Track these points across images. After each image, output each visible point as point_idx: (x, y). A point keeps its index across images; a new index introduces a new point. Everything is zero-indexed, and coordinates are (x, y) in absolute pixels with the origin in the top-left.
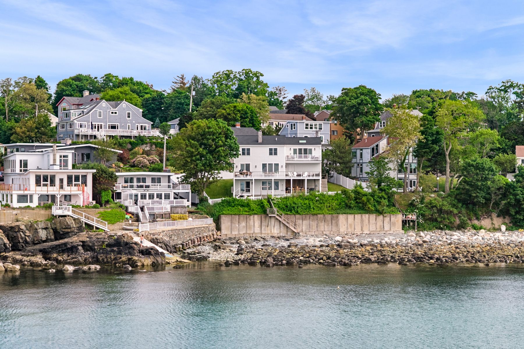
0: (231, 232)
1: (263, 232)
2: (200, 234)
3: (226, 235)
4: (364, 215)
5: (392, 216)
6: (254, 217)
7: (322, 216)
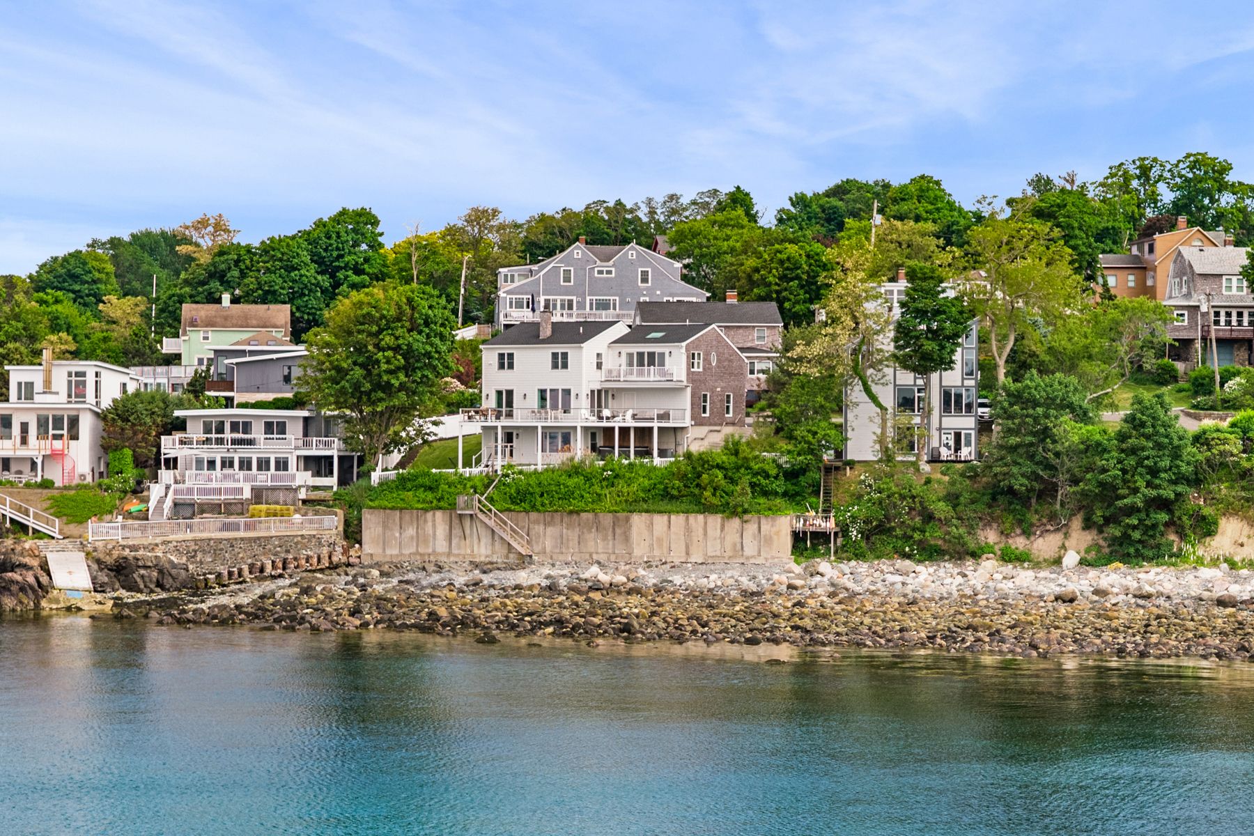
0: (384, 549)
1: (455, 551)
2: (288, 551)
3: (372, 555)
4: (692, 517)
5: (763, 521)
6: (434, 515)
7: (590, 516)
